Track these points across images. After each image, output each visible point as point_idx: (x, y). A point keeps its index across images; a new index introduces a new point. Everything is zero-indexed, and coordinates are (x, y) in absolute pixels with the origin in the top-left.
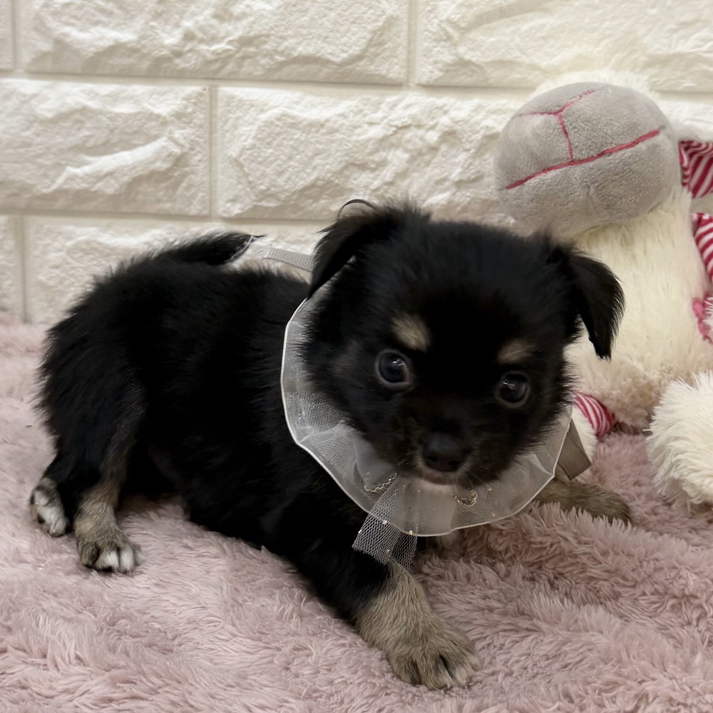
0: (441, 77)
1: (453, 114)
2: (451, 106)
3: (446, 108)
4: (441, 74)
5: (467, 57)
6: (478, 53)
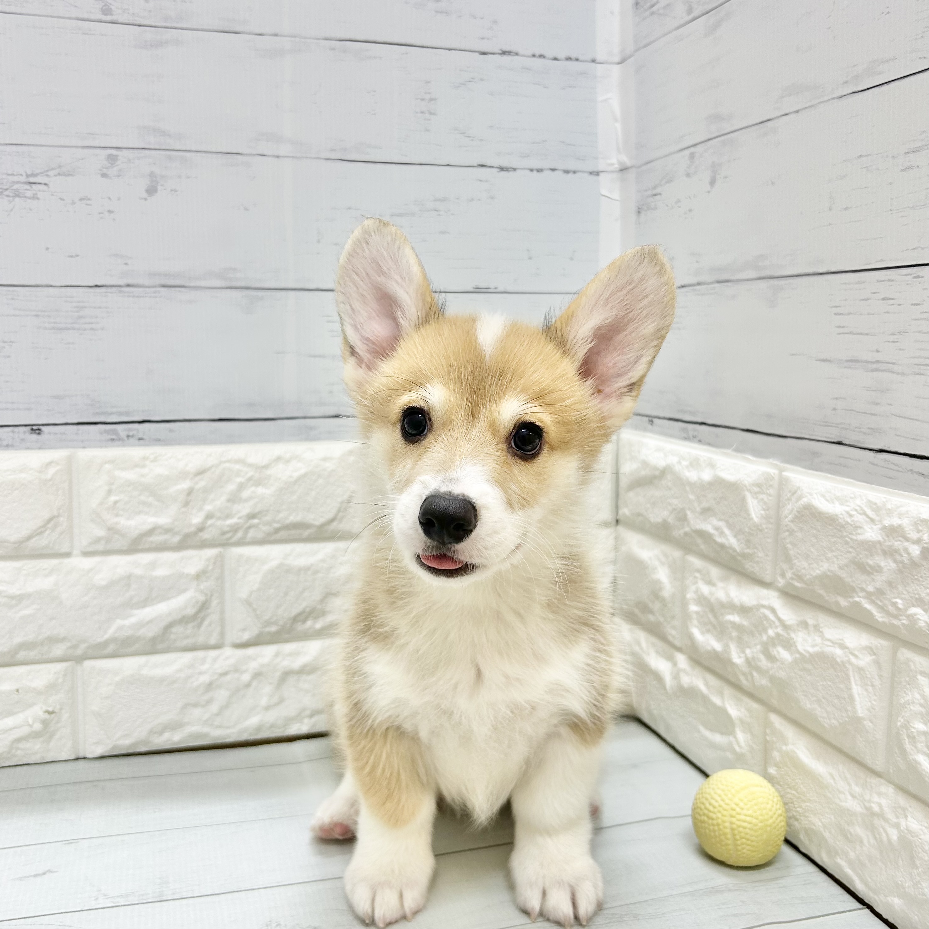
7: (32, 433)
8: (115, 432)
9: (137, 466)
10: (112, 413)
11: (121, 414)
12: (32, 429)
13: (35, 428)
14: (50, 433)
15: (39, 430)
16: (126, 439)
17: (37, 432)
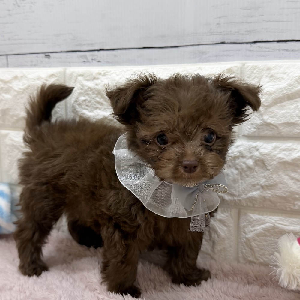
0: (255, 132)
1: (261, 150)
2: (261, 147)
3: (257, 147)
4: (255, 130)
5: (269, 121)
6: (275, 119)
7: (45, 58)
8: (86, 57)
9: (95, 78)
10: (84, 45)
11: (88, 45)
12: (46, 56)
13: (47, 54)
14: (54, 58)
15: (49, 56)
16: (91, 61)
17: (48, 57)
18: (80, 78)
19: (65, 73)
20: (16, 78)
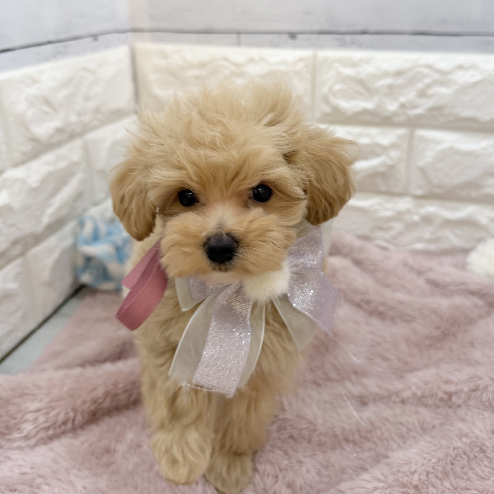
7: (290, 39)
9: (355, 65)
12: (291, 36)
14: (301, 39)
17: (294, 38)
18: (336, 65)
19: (315, 58)
20: (252, 60)
